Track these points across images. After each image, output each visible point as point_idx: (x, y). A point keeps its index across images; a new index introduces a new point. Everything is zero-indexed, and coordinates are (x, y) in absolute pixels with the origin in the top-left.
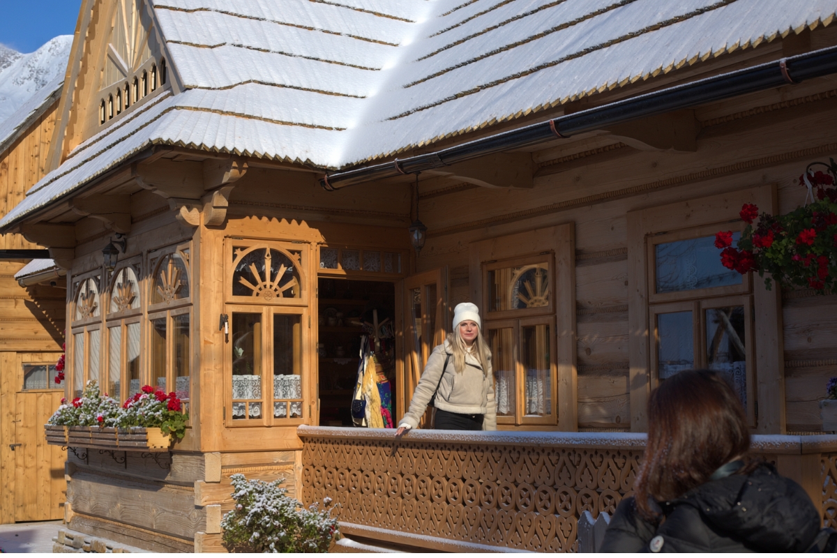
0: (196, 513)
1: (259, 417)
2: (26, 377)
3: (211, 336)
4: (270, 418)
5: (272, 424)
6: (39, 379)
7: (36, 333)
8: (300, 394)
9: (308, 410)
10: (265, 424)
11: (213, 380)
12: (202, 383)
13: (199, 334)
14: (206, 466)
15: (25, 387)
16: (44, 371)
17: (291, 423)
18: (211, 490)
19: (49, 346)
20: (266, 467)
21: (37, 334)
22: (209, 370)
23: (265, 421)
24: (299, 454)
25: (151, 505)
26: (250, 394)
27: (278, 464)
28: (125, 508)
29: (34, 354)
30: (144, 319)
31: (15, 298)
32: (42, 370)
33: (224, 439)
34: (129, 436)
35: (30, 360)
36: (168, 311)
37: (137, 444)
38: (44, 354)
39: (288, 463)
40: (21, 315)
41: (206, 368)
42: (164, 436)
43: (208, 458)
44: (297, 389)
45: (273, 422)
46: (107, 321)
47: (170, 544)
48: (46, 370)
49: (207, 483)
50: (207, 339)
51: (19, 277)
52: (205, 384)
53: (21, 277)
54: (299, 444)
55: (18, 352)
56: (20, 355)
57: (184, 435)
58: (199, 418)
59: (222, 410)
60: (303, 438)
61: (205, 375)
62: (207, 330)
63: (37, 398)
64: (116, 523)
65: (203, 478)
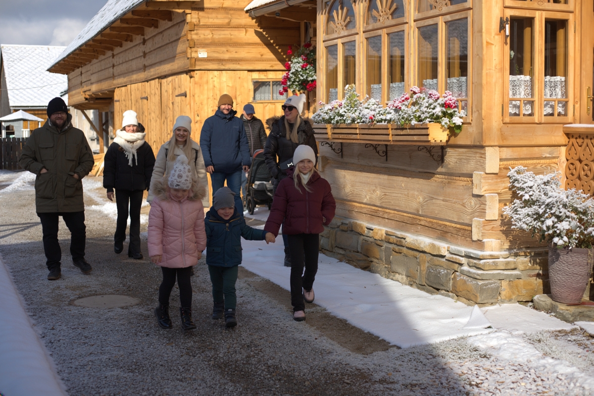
0: (473, 201)
1: (530, 115)
2: (255, 90)
3: (492, 37)
4: (541, 116)
5: (543, 122)
6: (265, 93)
7: (262, 55)
8: (565, 94)
9: (572, 109)
10: (537, 121)
11: (494, 80)
12: (484, 82)
13: (481, 36)
14: (487, 159)
15: (254, 98)
16: (268, 86)
17: (558, 121)
18: (490, 181)
19: (272, 66)
20: (535, 161)
21: (263, 57)
22: (490, 69)
23: (536, 118)
24: (563, 149)
25: (416, 193)
26: (523, 93)
27: (546, 158)
28: (385, 195)
29: (261, 72)
30: (411, 27)
31: (245, 27)
32: (266, 86)
33: (502, 134)
34: (408, 132)
35: (258, 78)
36: (440, 17)
37: (415, 138)
38: (268, 72)
39: (554, 158)
40: (250, 41)
41: (488, 68)
42: (443, 131)
43: (489, 151)
44: (562, 89)
45: (544, 119)
46: (364, 32)
47: (438, 228)
48: (270, 85)
49: (486, 174)
50: (489, 41)
51: (249, 10)
52: (487, 83)
53: (251, 9)
54: (563, 140)
55: (249, 71)
56: (250, 73)
57: (461, 130)
58: (480, 114)
59: (501, 106)
60: (568, 135)
61: (487, 73)
62: (488, 32)
63: (264, 107)
64: (373, 208)
65: (484, 169)
